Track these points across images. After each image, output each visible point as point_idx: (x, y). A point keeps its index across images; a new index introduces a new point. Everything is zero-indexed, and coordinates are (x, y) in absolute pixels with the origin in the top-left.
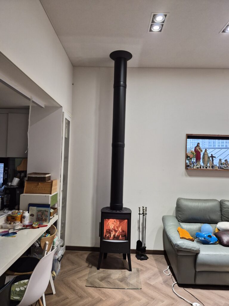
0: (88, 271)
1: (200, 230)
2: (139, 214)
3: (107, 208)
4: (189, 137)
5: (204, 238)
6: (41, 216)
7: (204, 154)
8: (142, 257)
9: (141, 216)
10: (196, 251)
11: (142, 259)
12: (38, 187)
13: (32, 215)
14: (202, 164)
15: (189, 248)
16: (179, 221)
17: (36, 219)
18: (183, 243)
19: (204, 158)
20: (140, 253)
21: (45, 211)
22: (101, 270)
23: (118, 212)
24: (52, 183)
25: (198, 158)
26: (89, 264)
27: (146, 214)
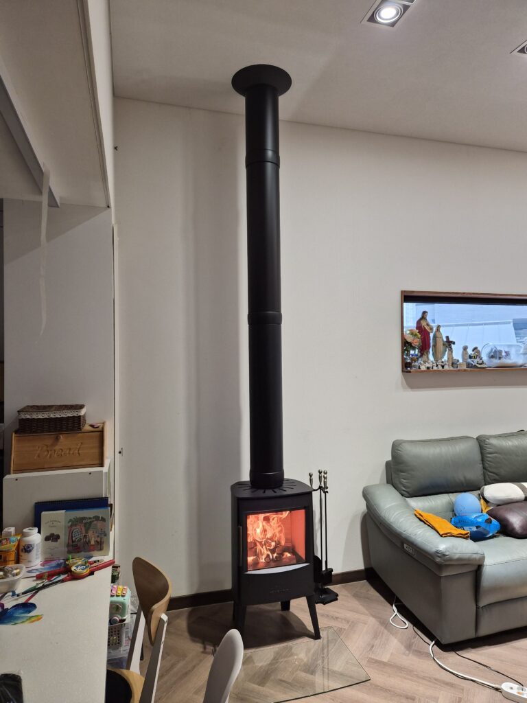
5: (477, 527)
6: (85, 536)
7: (435, 337)
8: (323, 595)
12: (57, 448)
13: (52, 538)
16: (402, 495)
17: (68, 545)
19: (435, 346)
21: (97, 518)
24: (102, 432)
25: (426, 346)
27: (326, 488)
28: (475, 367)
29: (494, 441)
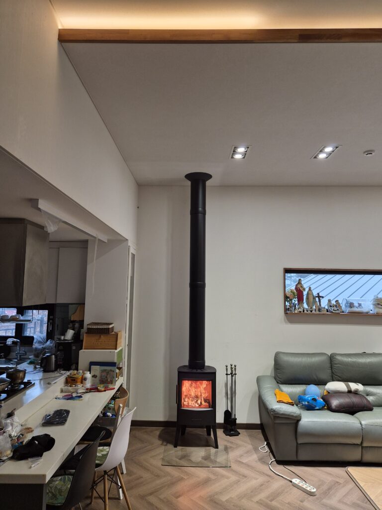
0: (162, 449)
1: (304, 393)
2: (227, 374)
3: (185, 366)
4: (288, 271)
5: (308, 402)
6: (106, 377)
7: (308, 294)
8: (232, 432)
9: (229, 377)
10: (296, 417)
11: (231, 435)
12: (100, 340)
13: (94, 376)
14: (305, 306)
15: (288, 413)
16: (278, 383)
17: (100, 380)
18: (281, 408)
19: (308, 298)
20: (229, 427)
21: (111, 370)
22: (179, 448)
23: (199, 371)
24: (117, 335)
25: (300, 299)
26: (163, 441)
27: (236, 374)
28: (332, 312)
29: (339, 358)
